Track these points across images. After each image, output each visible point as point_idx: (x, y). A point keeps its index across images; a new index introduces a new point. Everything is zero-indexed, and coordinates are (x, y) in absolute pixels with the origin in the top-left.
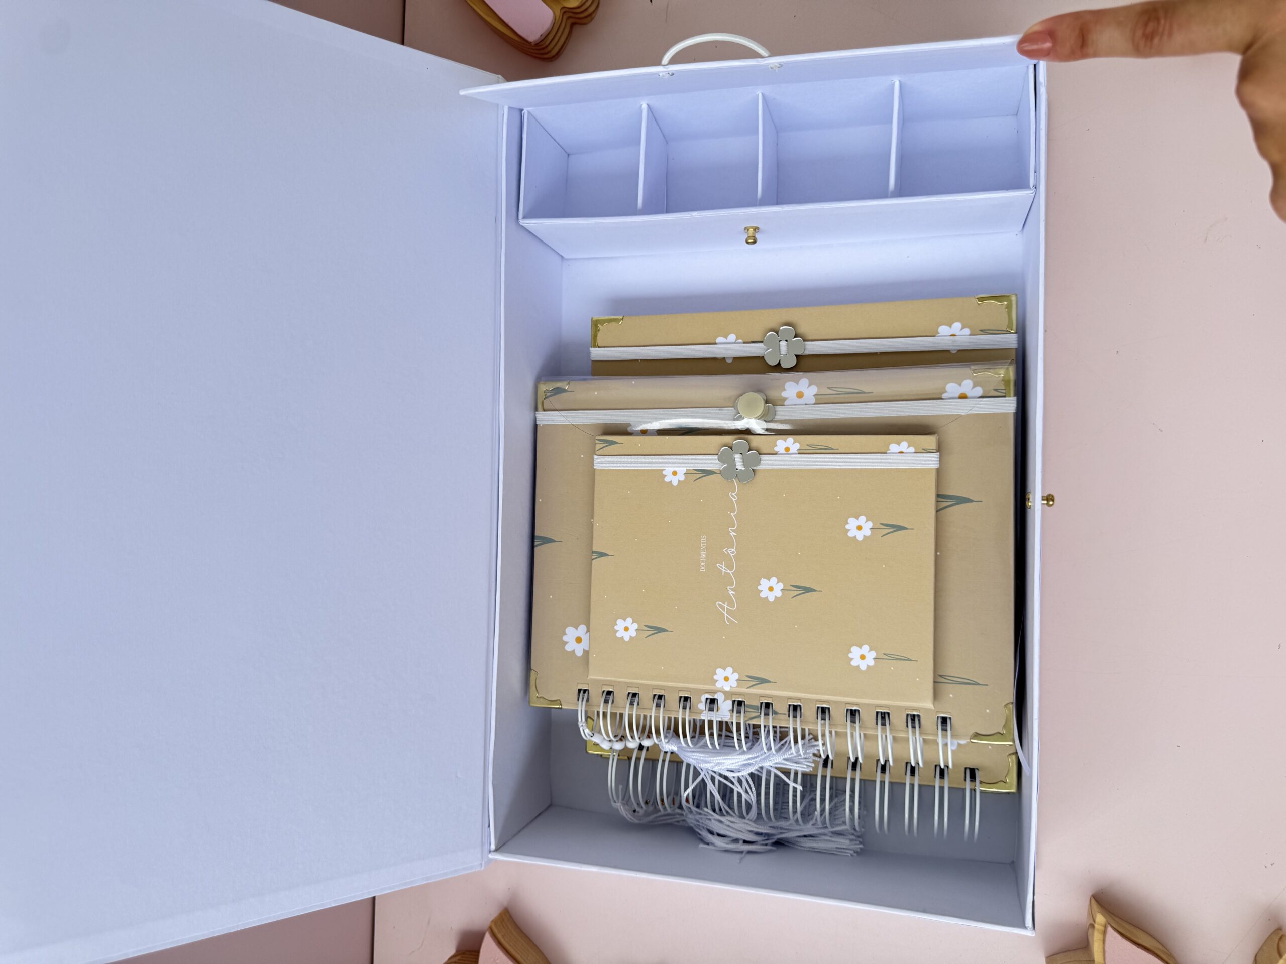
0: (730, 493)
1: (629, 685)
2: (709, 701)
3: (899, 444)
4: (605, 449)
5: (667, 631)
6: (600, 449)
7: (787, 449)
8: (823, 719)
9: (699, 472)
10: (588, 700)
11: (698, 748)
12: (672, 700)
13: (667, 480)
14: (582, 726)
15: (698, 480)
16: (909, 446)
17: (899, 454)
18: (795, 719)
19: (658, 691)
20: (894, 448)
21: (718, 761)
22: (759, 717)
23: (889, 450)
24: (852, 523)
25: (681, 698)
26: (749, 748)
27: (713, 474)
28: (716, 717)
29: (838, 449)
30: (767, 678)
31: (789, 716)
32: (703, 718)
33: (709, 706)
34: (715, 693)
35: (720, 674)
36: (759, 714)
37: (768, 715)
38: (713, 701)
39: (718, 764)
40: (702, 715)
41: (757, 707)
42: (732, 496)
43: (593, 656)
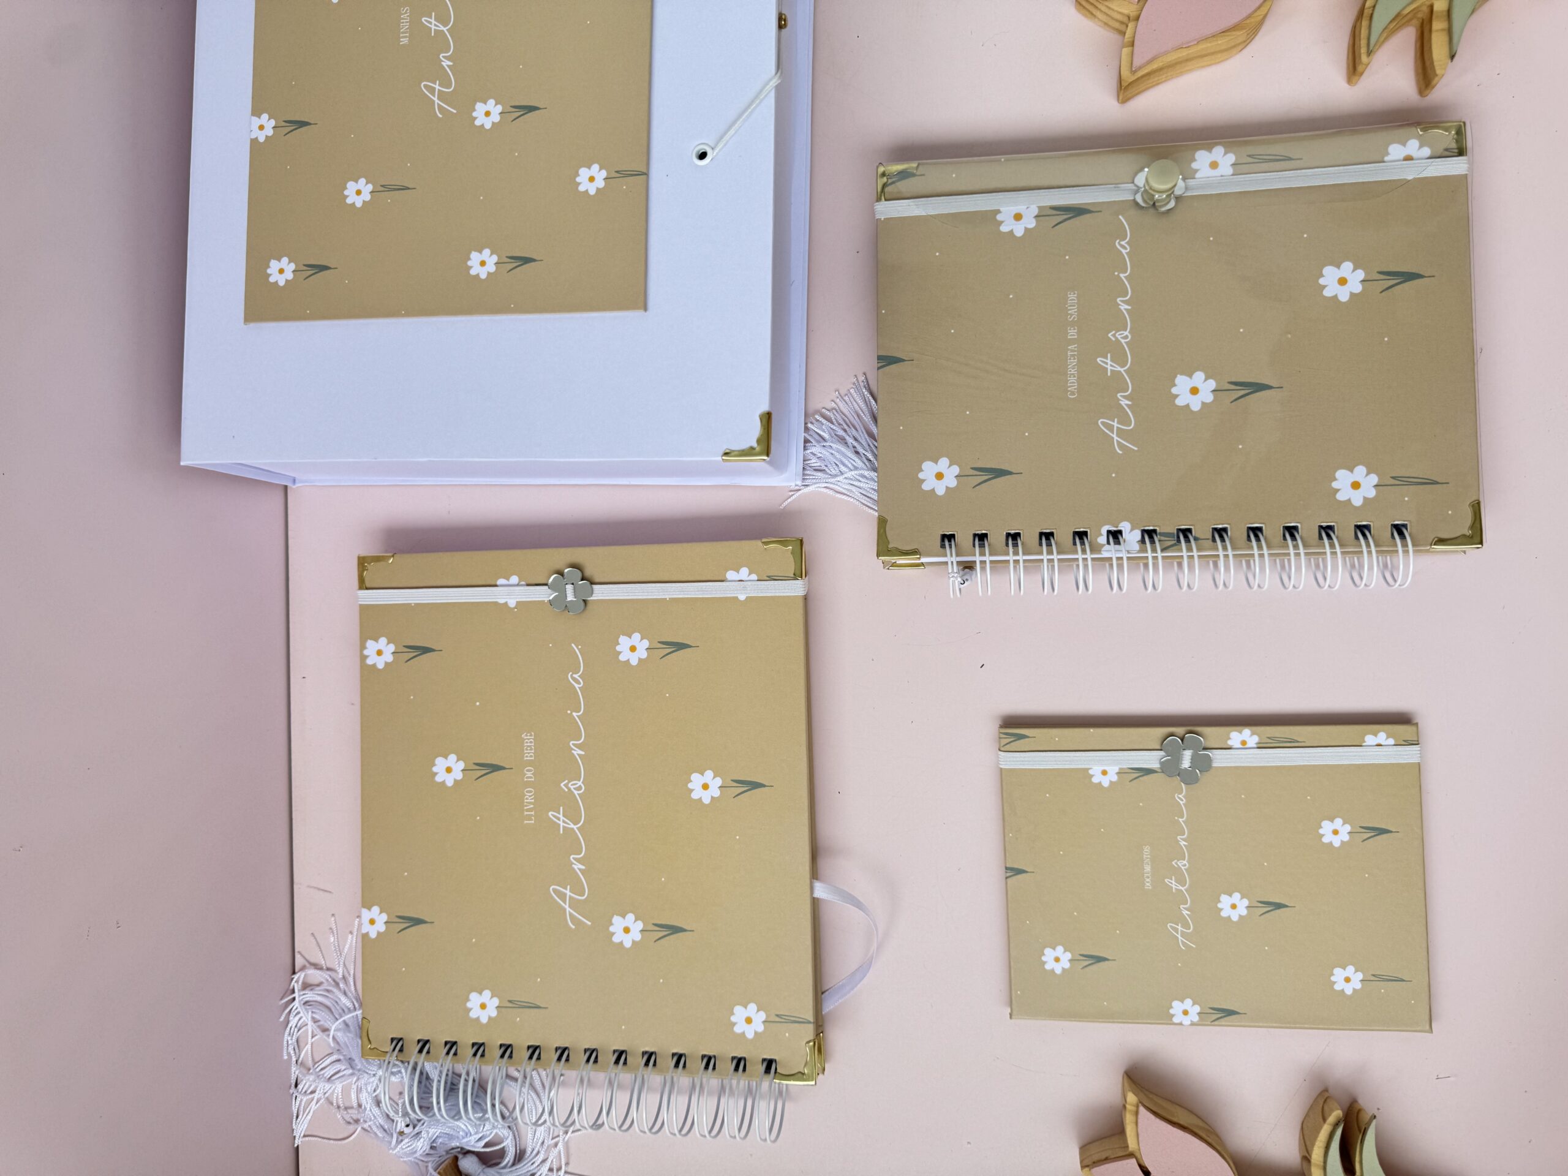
0: (1177, 795)
3: (1375, 735)
4: (1012, 744)
5: (1108, 960)
6: (1007, 746)
7: (1244, 743)
9: (1135, 770)
13: (1095, 780)
15: (1134, 780)
16: (1387, 738)
17: (1377, 747)
20: (1370, 740)
23: (1365, 742)
24: (1327, 828)
27: (1152, 773)
29: (1304, 742)
35: (1178, 1007)
42: (1180, 799)
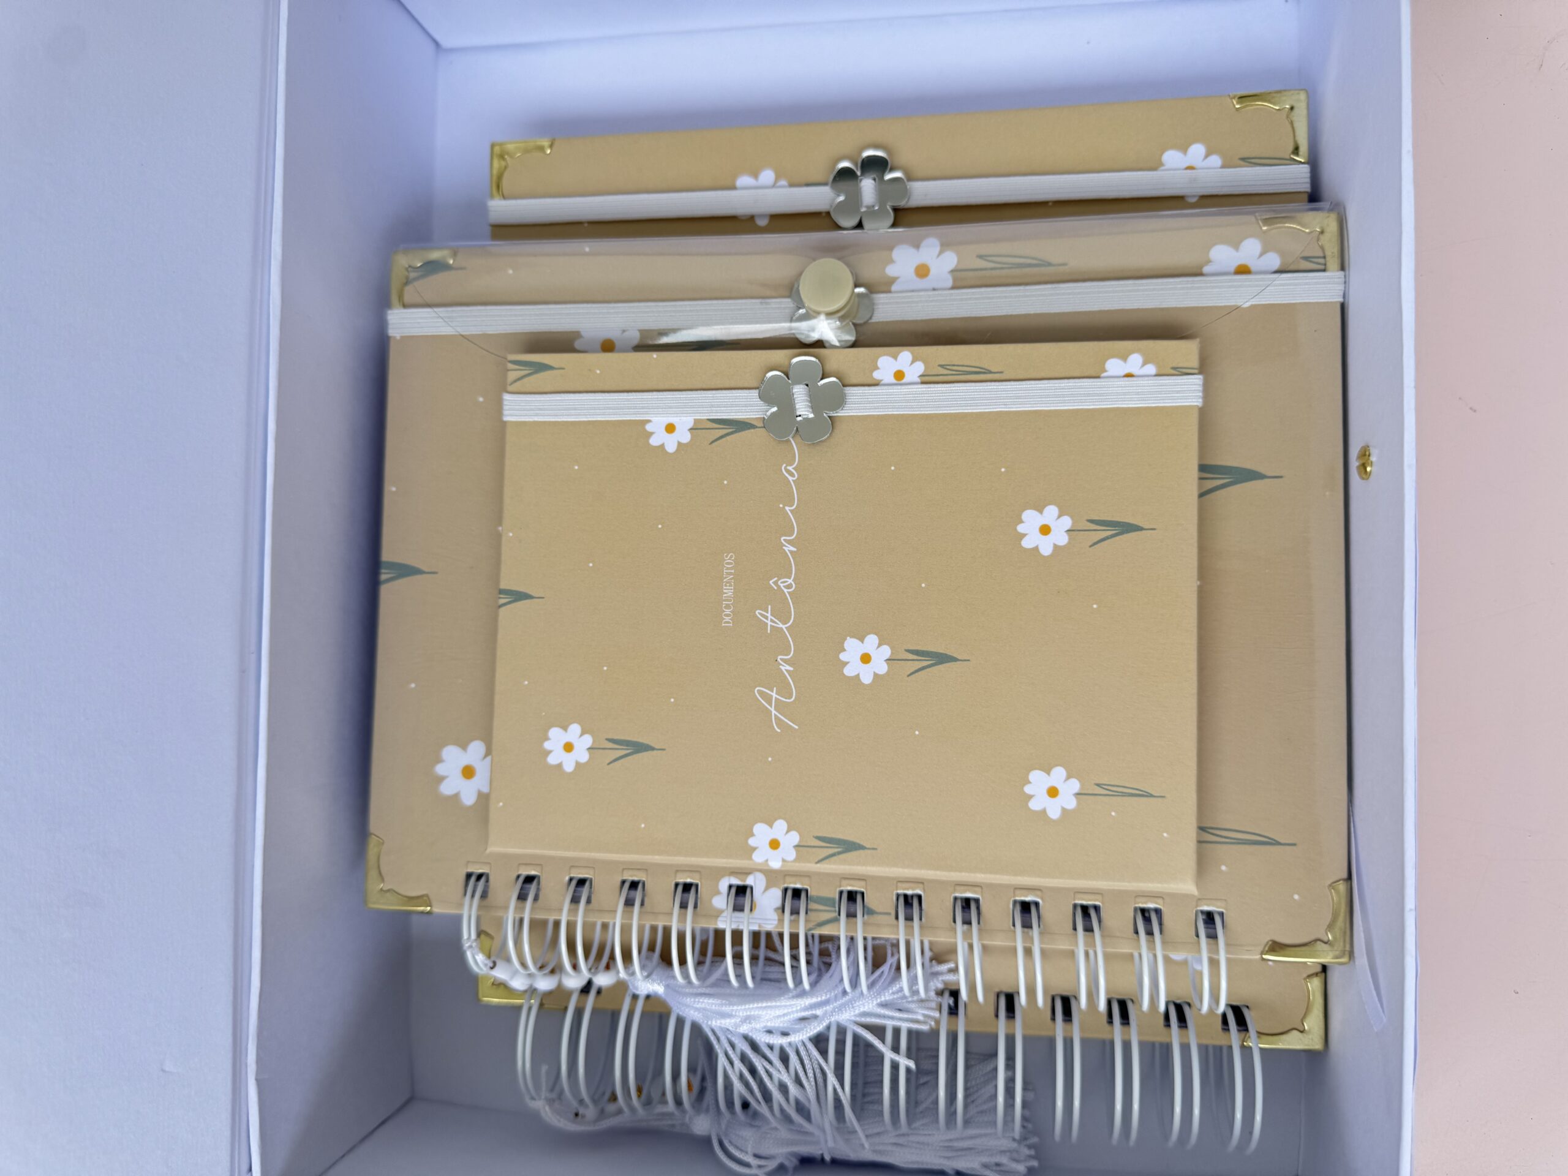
0: (784, 465)
1: (573, 864)
2: (733, 890)
3: (1124, 358)
4: (526, 380)
5: (653, 749)
6: (515, 381)
7: (899, 375)
8: (967, 922)
9: (720, 424)
10: (484, 895)
11: (707, 987)
12: (660, 891)
13: (654, 441)
14: (471, 947)
15: (718, 442)
16: (1144, 363)
17: (1126, 379)
18: (909, 923)
19: (631, 872)
20: (1114, 366)
21: (748, 1013)
22: (836, 920)
23: (1106, 371)
24: (1030, 521)
25: (677, 885)
26: (814, 984)
27: (749, 429)
28: (749, 923)
29: (1001, 372)
30: (858, 841)
31: (897, 918)
32: (721, 925)
33: (735, 900)
34: (747, 873)
35: (762, 834)
36: (837, 914)
37: (855, 916)
38: (742, 891)
39: (747, 1019)
40: (720, 919)
41: (833, 900)
42: (788, 472)
43: (497, 805)
